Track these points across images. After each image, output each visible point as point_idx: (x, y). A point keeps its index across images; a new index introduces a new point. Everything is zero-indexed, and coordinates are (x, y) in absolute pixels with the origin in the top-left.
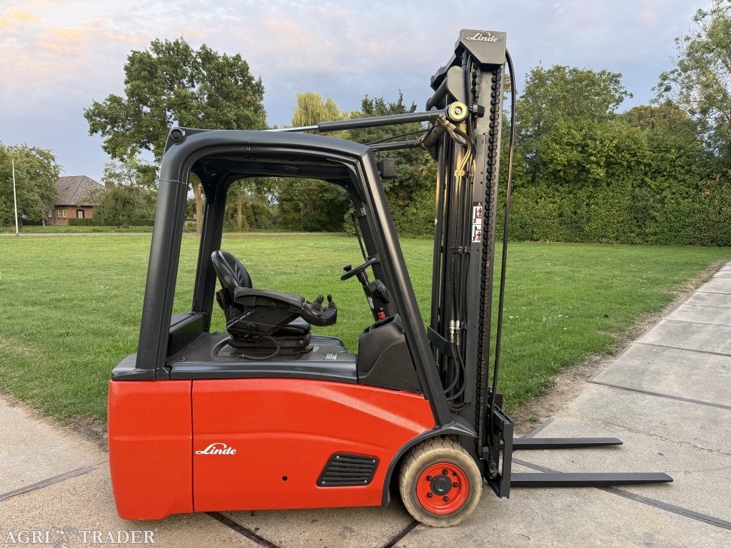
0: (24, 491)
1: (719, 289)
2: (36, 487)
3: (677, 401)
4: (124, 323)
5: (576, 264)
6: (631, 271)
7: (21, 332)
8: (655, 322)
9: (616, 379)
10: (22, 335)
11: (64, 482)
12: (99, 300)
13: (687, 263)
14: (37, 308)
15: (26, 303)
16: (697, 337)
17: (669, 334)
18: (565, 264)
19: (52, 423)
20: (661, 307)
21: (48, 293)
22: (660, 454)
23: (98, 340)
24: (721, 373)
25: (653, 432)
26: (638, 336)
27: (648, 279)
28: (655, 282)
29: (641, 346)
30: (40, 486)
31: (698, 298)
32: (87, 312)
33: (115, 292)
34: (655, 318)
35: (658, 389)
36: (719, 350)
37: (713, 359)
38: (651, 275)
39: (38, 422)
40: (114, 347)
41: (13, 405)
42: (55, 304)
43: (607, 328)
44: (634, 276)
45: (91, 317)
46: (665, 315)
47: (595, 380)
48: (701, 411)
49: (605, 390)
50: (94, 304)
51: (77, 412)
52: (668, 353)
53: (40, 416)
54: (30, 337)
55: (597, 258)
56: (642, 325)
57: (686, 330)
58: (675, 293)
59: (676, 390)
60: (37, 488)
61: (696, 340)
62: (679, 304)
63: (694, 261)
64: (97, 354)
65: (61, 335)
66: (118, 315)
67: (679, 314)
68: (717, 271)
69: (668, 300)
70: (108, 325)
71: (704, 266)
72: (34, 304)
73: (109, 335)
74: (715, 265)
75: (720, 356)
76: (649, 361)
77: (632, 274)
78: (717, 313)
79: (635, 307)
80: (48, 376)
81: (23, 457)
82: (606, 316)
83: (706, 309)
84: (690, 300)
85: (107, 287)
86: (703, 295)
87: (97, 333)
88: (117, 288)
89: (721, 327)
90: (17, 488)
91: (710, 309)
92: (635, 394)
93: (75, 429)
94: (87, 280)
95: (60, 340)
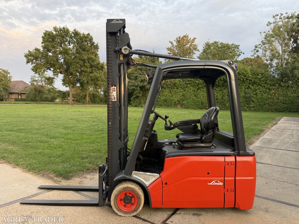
0: (29, 197)
1: (280, 127)
3: (270, 166)
4: (51, 138)
6: (246, 121)
7: (9, 141)
8: (258, 139)
10: (10, 142)
11: (43, 194)
12: (37, 129)
13: (267, 118)
14: (12, 132)
15: (7, 130)
16: (275, 144)
17: (264, 143)
19: (32, 174)
20: (260, 133)
21: (15, 127)
22: (266, 183)
23: (42, 144)
24: (285, 156)
25: (262, 176)
26: (252, 143)
27: (253, 123)
28: (256, 125)
29: (254, 147)
30: (35, 195)
31: (273, 130)
32: (33, 134)
33: (43, 127)
34: (258, 137)
35: (262, 162)
36: (283, 148)
37: (281, 151)
38: (254, 122)
39: (26, 174)
40: (49, 147)
41: (14, 168)
42: (20, 130)
44: (248, 122)
45: (37, 136)
46: (262, 136)
48: (279, 169)
50: (36, 131)
51: (42, 170)
52: (264, 149)
53: (26, 172)
54: (14, 143)
56: (254, 140)
57: (270, 141)
58: (264, 128)
59: (269, 162)
60: (34, 196)
61: (274, 145)
62: (266, 133)
63: (270, 117)
64: (44, 149)
65: (26, 142)
66: (47, 135)
67: (267, 136)
68: (279, 121)
69: (262, 131)
70: (44, 139)
71: (274, 119)
72: (10, 131)
73: (46, 142)
74: (277, 119)
75: (284, 151)
76: (258, 152)
78: (281, 136)
79: (250, 133)
80: (26, 157)
83: (276, 134)
84: (270, 131)
85: (39, 125)
86: (275, 129)
87: (41, 142)
88: (43, 125)
89: (283, 140)
90: (26, 196)
91: (278, 134)
93: (43, 176)
94: (29, 122)
95: (27, 144)
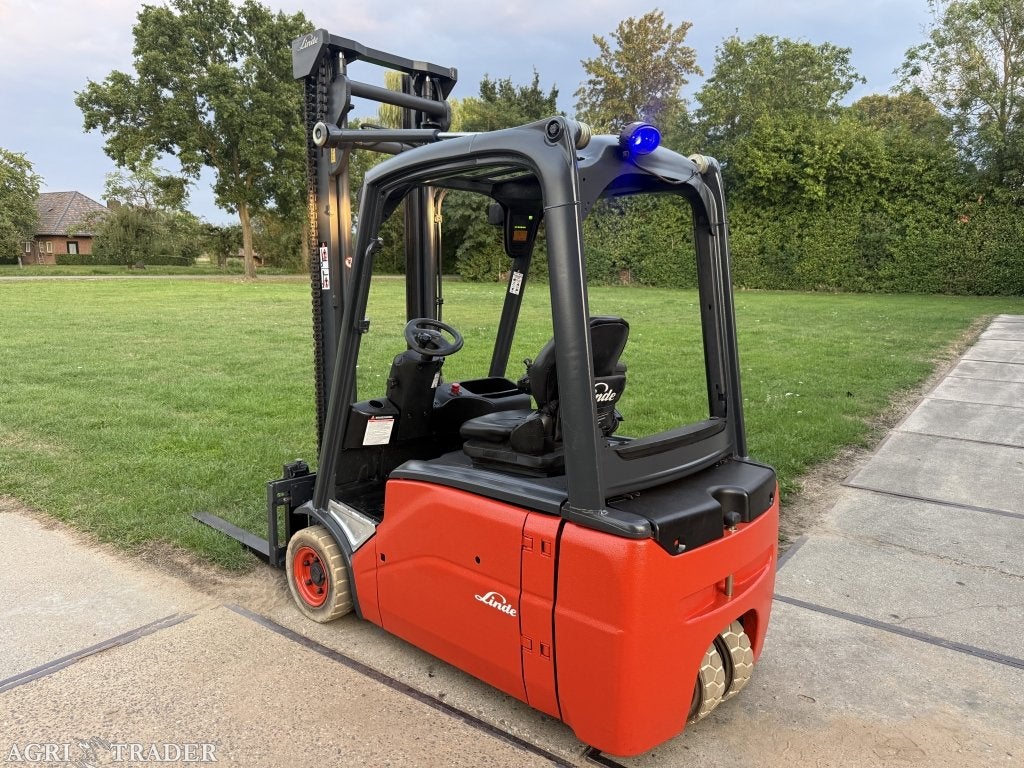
0: (101, 649)
1: (992, 356)
2: (116, 643)
3: (968, 511)
4: (179, 408)
5: (790, 320)
6: (868, 331)
7: (33, 422)
8: (916, 403)
9: (882, 483)
10: (36, 426)
11: (153, 635)
12: (132, 374)
13: (942, 319)
14: (46, 387)
15: (27, 379)
16: (976, 422)
17: (938, 417)
18: (775, 320)
19: (114, 553)
20: (920, 381)
21: (55, 364)
22: (960, 583)
23: (150, 433)
24: (1017, 472)
25: (943, 554)
26: (897, 421)
27: (893, 341)
28: (903, 346)
29: (904, 435)
30: (121, 641)
31: (965, 368)
32: (119, 393)
33: (151, 363)
34: (915, 397)
35: (938, 495)
36: (1009, 441)
37: (1003, 452)
38: (895, 335)
39: (93, 551)
40: (174, 443)
41: (50, 527)
42: (71, 380)
43: (854, 411)
44: (874, 338)
45: (130, 401)
46: (927, 392)
47: (852, 483)
48: (1002, 524)
49: (868, 496)
50: (128, 382)
51: (147, 537)
52: (941, 445)
53: (93, 543)
54: (49, 430)
55: (816, 312)
56: (900, 407)
57: (959, 413)
58: (934, 360)
59: (964, 496)
60: (119, 645)
61: (977, 427)
62: (943, 378)
63: (950, 316)
64: (154, 453)
65: (93, 427)
66: (167, 396)
67: (945, 390)
68: (983, 330)
69: (927, 371)
70: (156, 410)
71: (965, 324)
72: (40, 380)
73: (163, 425)
74: (979, 322)
75: (1011, 449)
76: (919, 457)
77: (871, 334)
78: (995, 389)
79: (885, 381)
80: (92, 486)
81: (86, 601)
82: (849, 394)
83: (980, 383)
84: (956, 371)
85: (138, 356)
86: (972, 364)
87: (145, 423)
88: (153, 356)
89: (1006, 408)
90: (89, 645)
91: (987, 383)
92: (910, 503)
93: (150, 560)
94: (106, 345)
95: (94, 433)
